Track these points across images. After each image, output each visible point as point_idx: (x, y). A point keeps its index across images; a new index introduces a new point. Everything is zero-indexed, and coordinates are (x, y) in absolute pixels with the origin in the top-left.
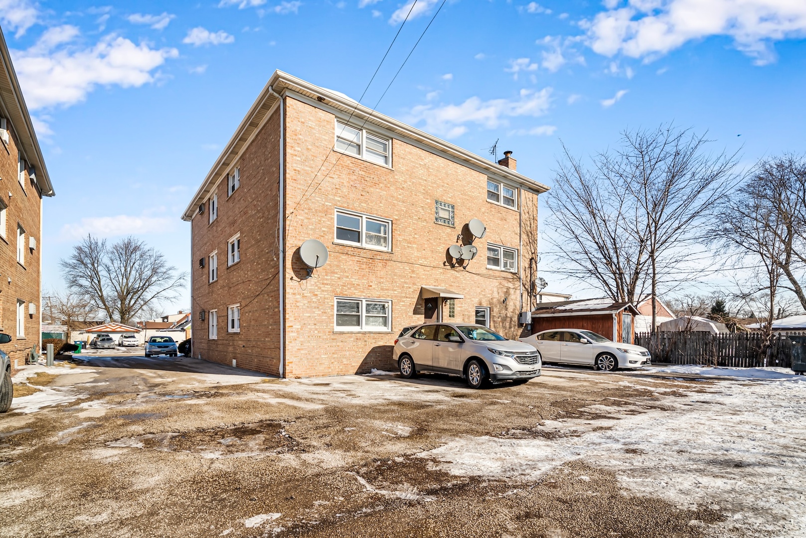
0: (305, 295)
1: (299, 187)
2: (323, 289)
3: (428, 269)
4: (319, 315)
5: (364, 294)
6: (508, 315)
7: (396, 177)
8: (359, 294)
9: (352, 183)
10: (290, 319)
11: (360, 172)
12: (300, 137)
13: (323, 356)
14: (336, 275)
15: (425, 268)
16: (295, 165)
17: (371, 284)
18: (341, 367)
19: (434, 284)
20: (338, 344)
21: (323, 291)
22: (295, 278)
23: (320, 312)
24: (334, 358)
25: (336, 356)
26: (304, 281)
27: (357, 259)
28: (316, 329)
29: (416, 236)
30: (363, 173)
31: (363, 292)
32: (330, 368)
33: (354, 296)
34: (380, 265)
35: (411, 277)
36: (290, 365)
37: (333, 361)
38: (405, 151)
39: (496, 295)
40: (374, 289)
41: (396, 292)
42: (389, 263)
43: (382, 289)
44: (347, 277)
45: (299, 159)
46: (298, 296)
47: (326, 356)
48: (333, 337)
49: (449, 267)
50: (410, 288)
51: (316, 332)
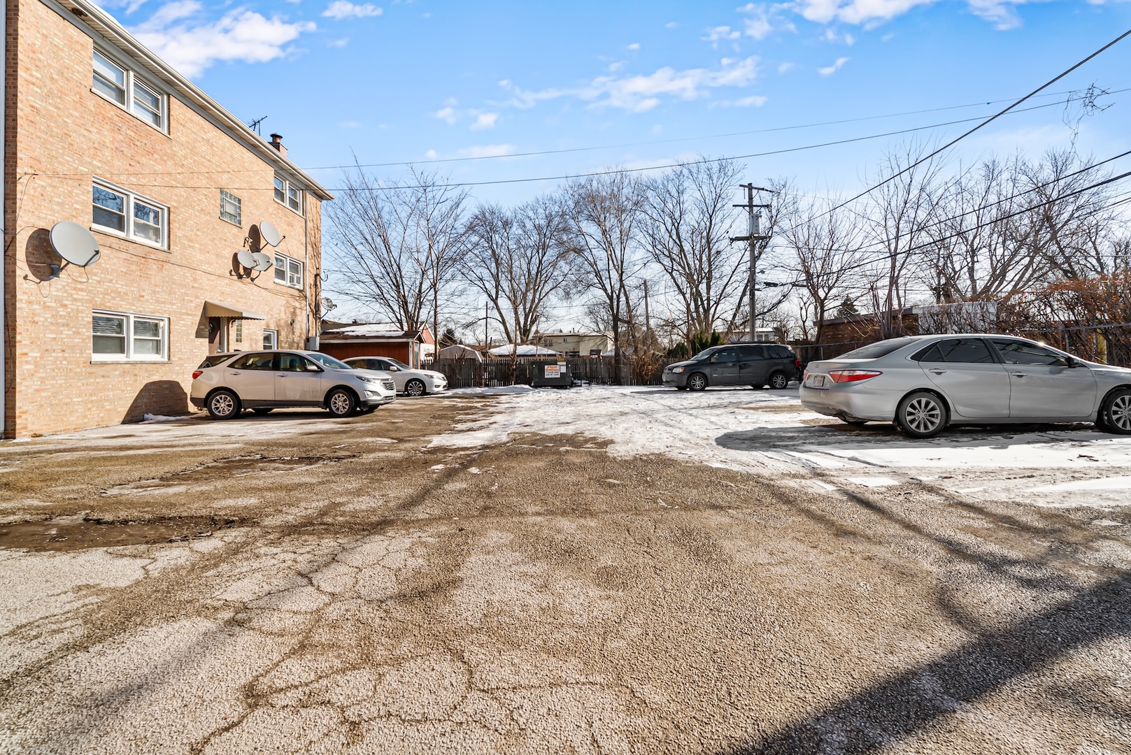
0: (48, 304)
1: (38, 134)
2: (75, 296)
3: (213, 277)
4: (68, 336)
5: (134, 308)
6: (295, 340)
7: (174, 149)
8: (128, 307)
9: (116, 145)
10: (24, 342)
11: (128, 132)
12: (40, 56)
13: (75, 400)
14: (94, 278)
15: (209, 276)
16: (30, 98)
17: (143, 294)
18: (102, 415)
19: (220, 298)
20: (97, 380)
21: (76, 300)
22: (31, 277)
23: (71, 333)
24: (92, 401)
25: (94, 398)
26: (45, 283)
27: (124, 255)
28: (65, 359)
29: (198, 233)
30: (132, 134)
31: (133, 305)
32: (85, 417)
33: (120, 310)
34: (155, 267)
35: (193, 287)
36: (24, 416)
37: (90, 406)
38: (185, 116)
39: (283, 315)
40: (147, 301)
41: (174, 307)
42: (167, 266)
43: (157, 302)
44: (111, 281)
45: (39, 91)
46: (36, 307)
47: (80, 399)
48: (89, 370)
49: (235, 278)
50: (191, 301)
51: (64, 362)
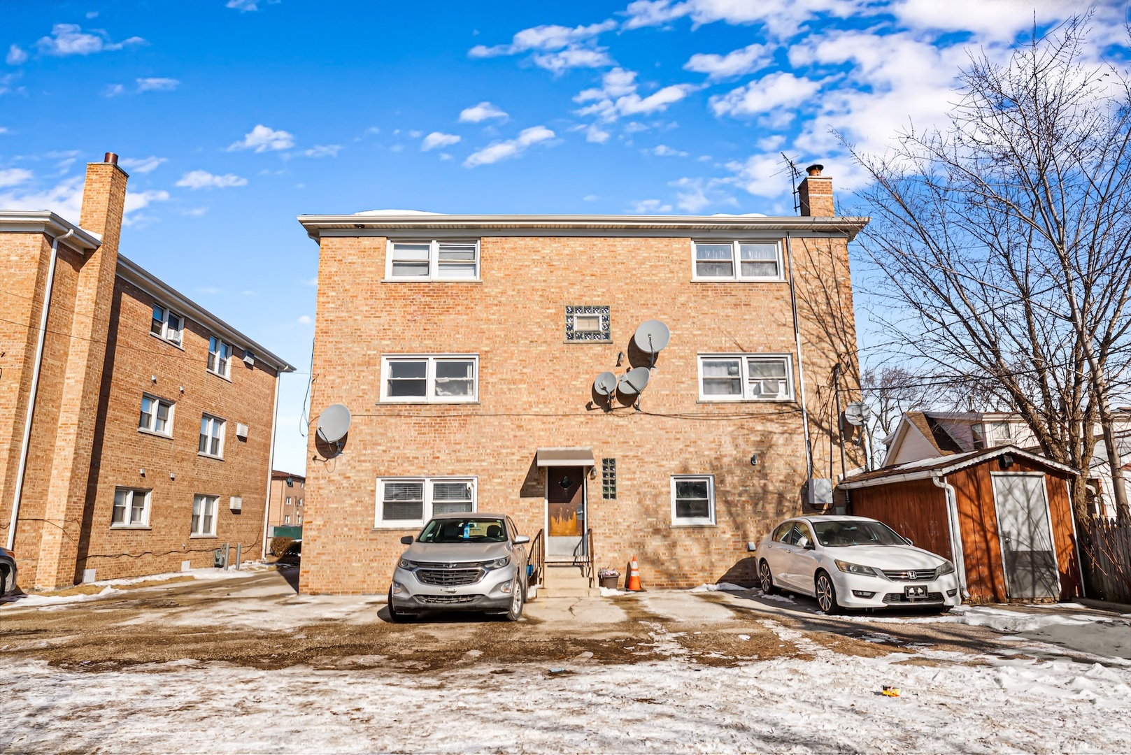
0: (332, 478)
2: (360, 468)
3: (549, 420)
4: (352, 505)
5: (426, 471)
7: (486, 290)
8: (417, 471)
9: (409, 317)
10: (309, 512)
11: (422, 299)
13: (354, 564)
14: (379, 448)
15: (544, 419)
17: (438, 455)
18: (383, 582)
20: (379, 547)
21: (359, 471)
22: (319, 457)
23: (353, 502)
24: (372, 568)
25: (375, 564)
26: (332, 461)
27: (414, 420)
28: (346, 526)
29: (524, 371)
30: (428, 299)
31: (423, 468)
32: (364, 582)
33: (409, 475)
34: (456, 424)
35: (516, 436)
36: (305, 575)
37: (370, 572)
38: (503, 248)
39: (726, 450)
40: (443, 461)
41: (485, 464)
42: (473, 420)
43: (459, 461)
44: (398, 448)
46: (322, 481)
47: (359, 565)
48: (372, 536)
49: (600, 411)
50: (513, 454)
51: (345, 529)
